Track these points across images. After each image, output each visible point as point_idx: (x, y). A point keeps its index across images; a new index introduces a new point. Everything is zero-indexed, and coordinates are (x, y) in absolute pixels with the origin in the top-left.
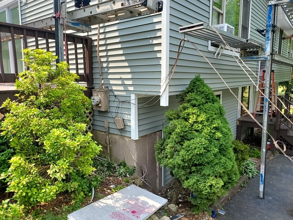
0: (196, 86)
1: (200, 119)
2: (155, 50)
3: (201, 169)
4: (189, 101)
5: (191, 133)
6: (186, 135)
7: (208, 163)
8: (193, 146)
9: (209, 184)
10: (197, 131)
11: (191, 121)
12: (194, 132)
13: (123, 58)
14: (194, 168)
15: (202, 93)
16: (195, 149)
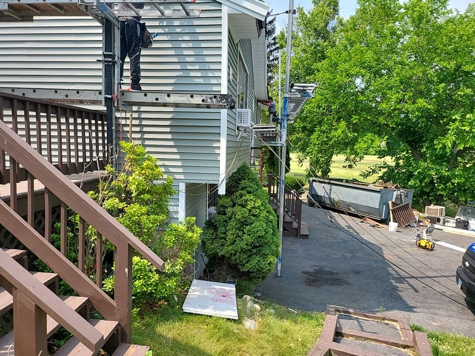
0: (246, 173)
1: (257, 205)
2: (214, 146)
3: (259, 250)
4: (243, 189)
5: (249, 218)
6: (246, 221)
7: (266, 244)
8: (255, 230)
9: (268, 262)
10: (254, 216)
11: (249, 207)
12: (251, 217)
13: (172, 143)
14: (254, 251)
15: (253, 181)
16: (257, 232)
